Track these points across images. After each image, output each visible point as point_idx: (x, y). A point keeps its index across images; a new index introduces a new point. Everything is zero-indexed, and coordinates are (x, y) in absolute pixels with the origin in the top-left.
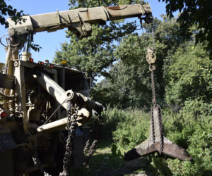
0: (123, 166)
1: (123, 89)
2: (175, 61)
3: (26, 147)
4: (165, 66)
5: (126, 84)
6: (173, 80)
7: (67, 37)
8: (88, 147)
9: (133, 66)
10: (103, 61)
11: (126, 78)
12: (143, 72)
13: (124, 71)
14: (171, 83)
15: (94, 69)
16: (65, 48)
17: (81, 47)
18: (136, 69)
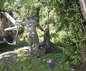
1: (22, 18)
2: (45, 10)
4: (40, 11)
5: (24, 17)
6: (43, 17)
8: (19, 36)
9: (28, 10)
10: (18, 7)
11: (25, 14)
12: (32, 12)
13: (24, 11)
14: (42, 18)
15: (14, 9)
18: (29, 11)
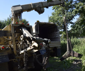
0: (69, 68)
3: (15, 60)
7: (53, 10)
16: (53, 14)
17: (58, 13)
